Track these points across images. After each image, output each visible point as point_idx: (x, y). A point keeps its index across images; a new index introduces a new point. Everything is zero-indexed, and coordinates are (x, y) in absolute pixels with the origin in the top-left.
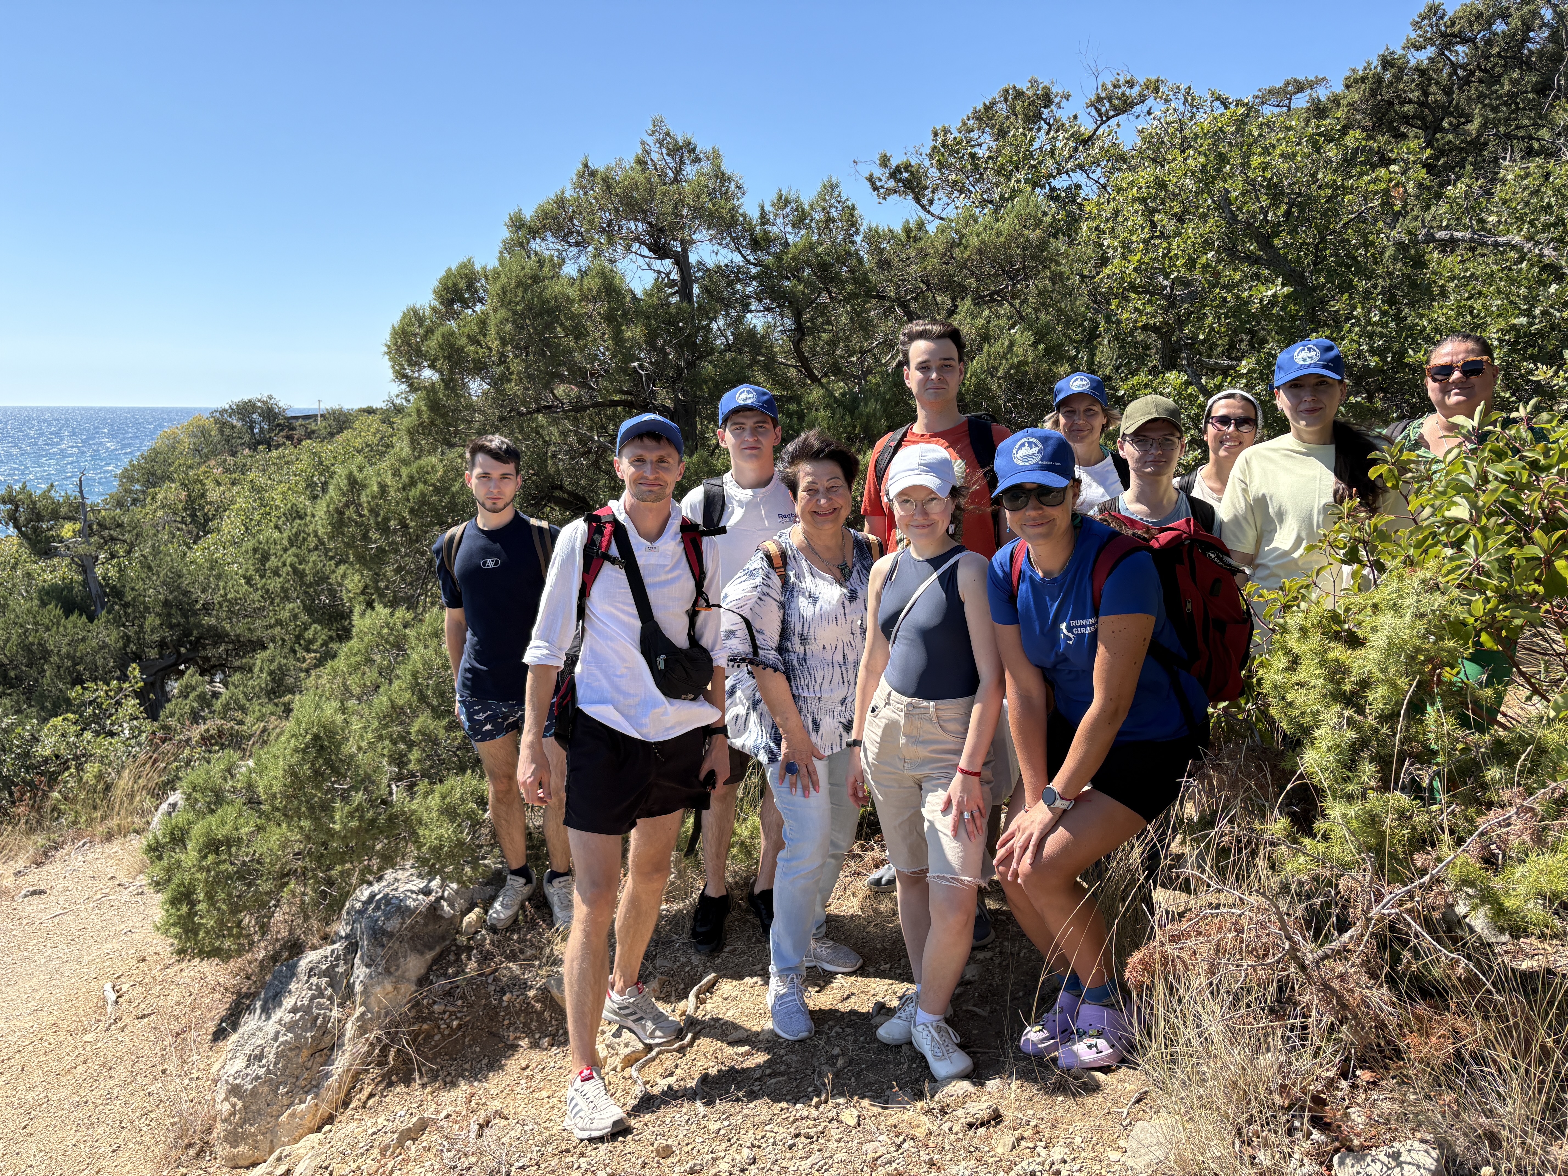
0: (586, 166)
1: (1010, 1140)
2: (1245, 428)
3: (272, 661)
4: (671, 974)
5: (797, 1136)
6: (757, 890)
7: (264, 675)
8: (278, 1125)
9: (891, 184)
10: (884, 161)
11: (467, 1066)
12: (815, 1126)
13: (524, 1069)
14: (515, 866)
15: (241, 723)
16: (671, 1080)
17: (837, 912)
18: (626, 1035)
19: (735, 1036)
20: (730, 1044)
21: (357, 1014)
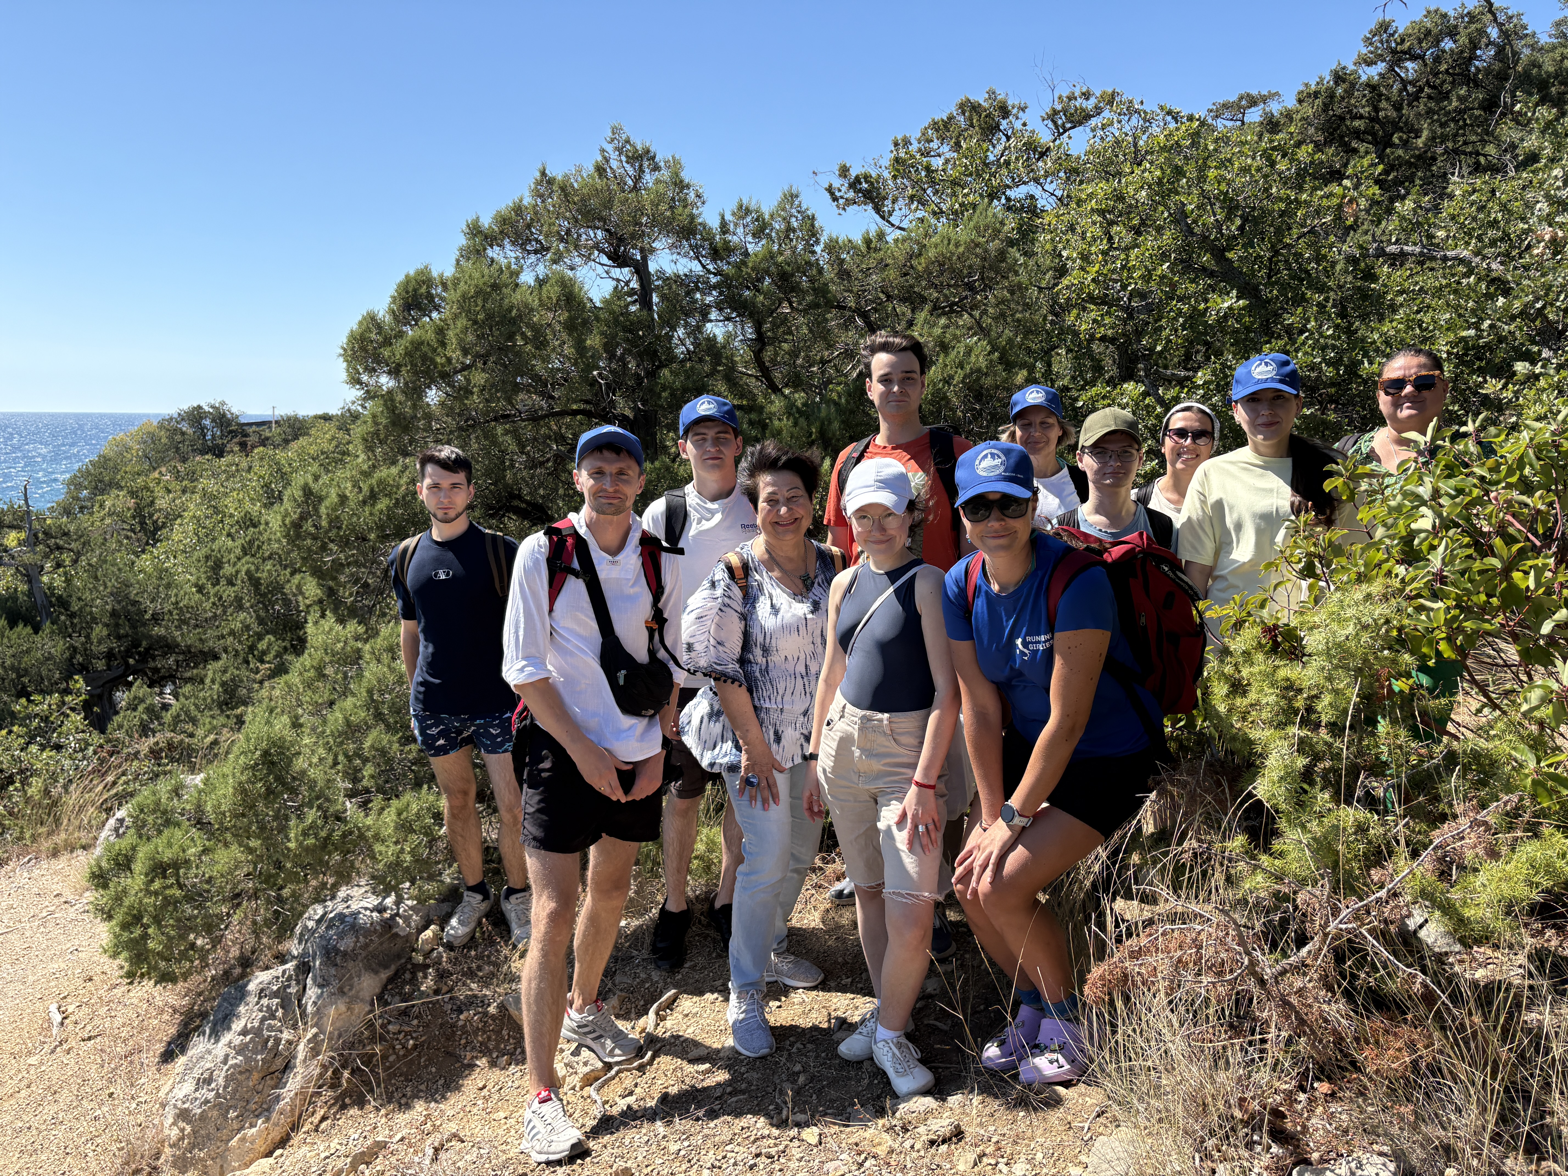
0: (543, 174)
1: (971, 1157)
2: (1201, 441)
3: (225, 672)
4: (630, 991)
5: (758, 1155)
6: (718, 904)
7: (216, 687)
8: (228, 1150)
9: (851, 194)
10: (844, 171)
11: (423, 1087)
12: (776, 1145)
13: (481, 1089)
14: (472, 882)
15: (191, 735)
16: (630, 1100)
17: (798, 925)
18: (585, 1053)
19: (695, 1053)
20: (691, 1061)
21: (309, 1035)
